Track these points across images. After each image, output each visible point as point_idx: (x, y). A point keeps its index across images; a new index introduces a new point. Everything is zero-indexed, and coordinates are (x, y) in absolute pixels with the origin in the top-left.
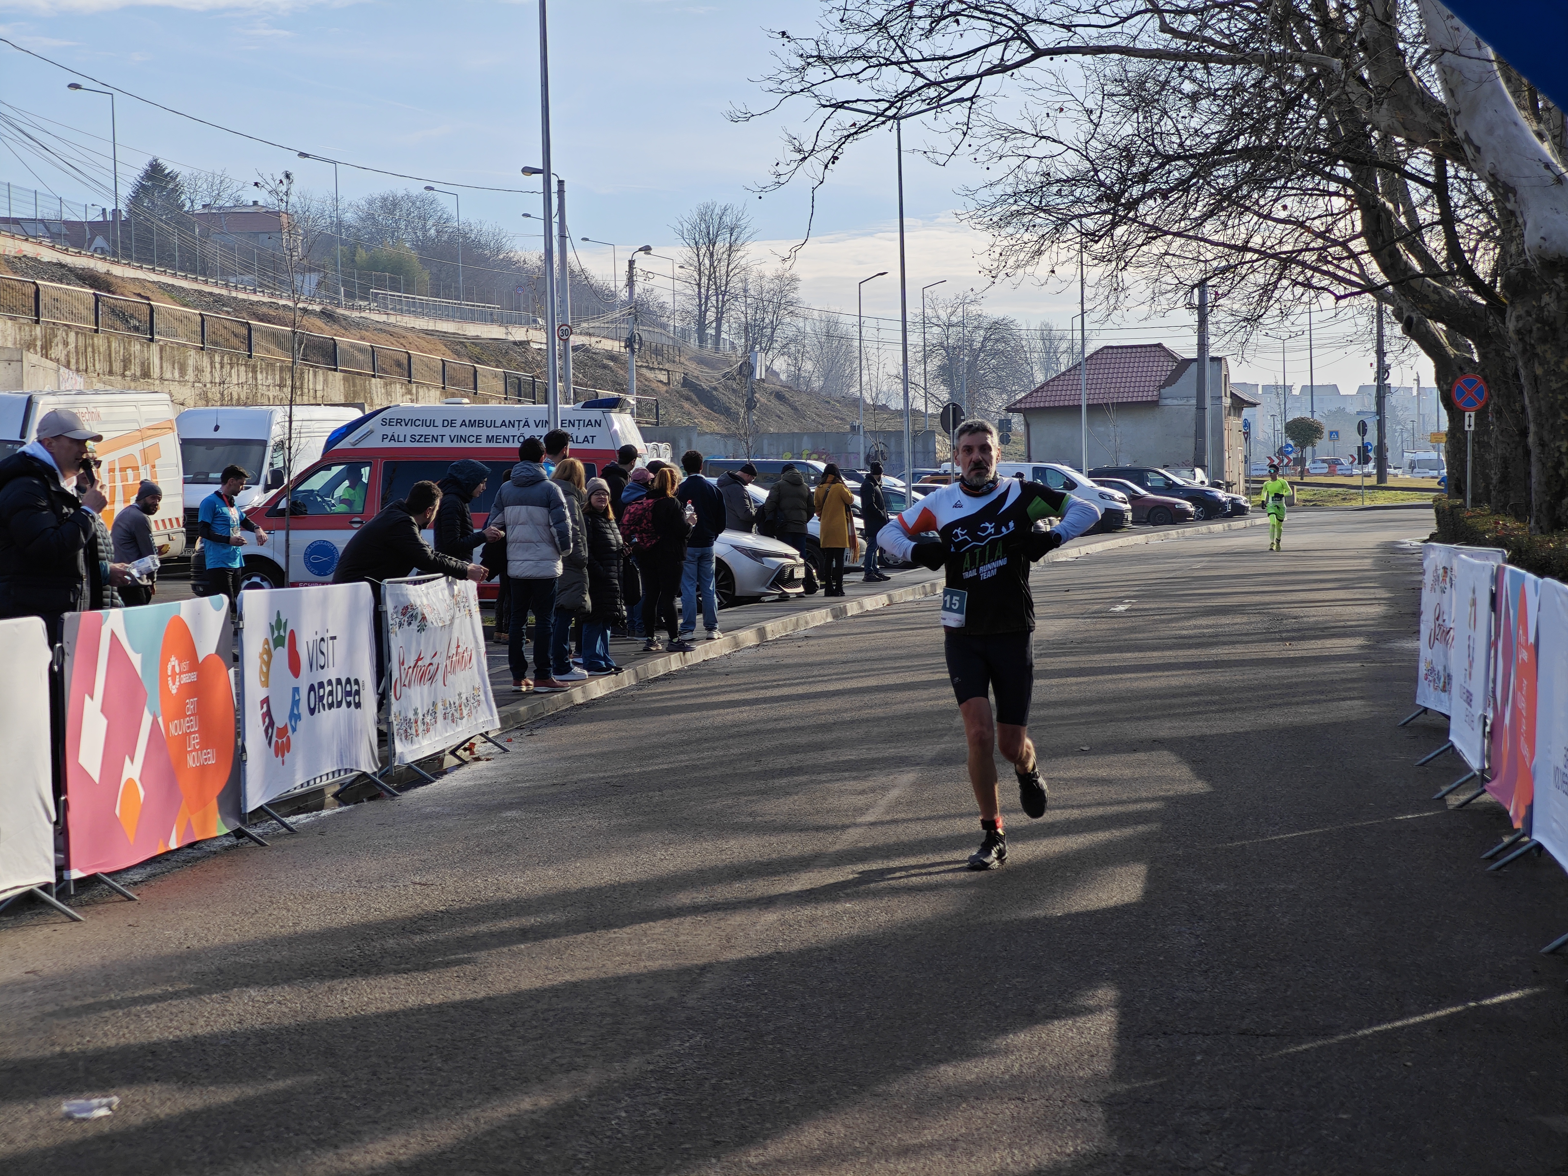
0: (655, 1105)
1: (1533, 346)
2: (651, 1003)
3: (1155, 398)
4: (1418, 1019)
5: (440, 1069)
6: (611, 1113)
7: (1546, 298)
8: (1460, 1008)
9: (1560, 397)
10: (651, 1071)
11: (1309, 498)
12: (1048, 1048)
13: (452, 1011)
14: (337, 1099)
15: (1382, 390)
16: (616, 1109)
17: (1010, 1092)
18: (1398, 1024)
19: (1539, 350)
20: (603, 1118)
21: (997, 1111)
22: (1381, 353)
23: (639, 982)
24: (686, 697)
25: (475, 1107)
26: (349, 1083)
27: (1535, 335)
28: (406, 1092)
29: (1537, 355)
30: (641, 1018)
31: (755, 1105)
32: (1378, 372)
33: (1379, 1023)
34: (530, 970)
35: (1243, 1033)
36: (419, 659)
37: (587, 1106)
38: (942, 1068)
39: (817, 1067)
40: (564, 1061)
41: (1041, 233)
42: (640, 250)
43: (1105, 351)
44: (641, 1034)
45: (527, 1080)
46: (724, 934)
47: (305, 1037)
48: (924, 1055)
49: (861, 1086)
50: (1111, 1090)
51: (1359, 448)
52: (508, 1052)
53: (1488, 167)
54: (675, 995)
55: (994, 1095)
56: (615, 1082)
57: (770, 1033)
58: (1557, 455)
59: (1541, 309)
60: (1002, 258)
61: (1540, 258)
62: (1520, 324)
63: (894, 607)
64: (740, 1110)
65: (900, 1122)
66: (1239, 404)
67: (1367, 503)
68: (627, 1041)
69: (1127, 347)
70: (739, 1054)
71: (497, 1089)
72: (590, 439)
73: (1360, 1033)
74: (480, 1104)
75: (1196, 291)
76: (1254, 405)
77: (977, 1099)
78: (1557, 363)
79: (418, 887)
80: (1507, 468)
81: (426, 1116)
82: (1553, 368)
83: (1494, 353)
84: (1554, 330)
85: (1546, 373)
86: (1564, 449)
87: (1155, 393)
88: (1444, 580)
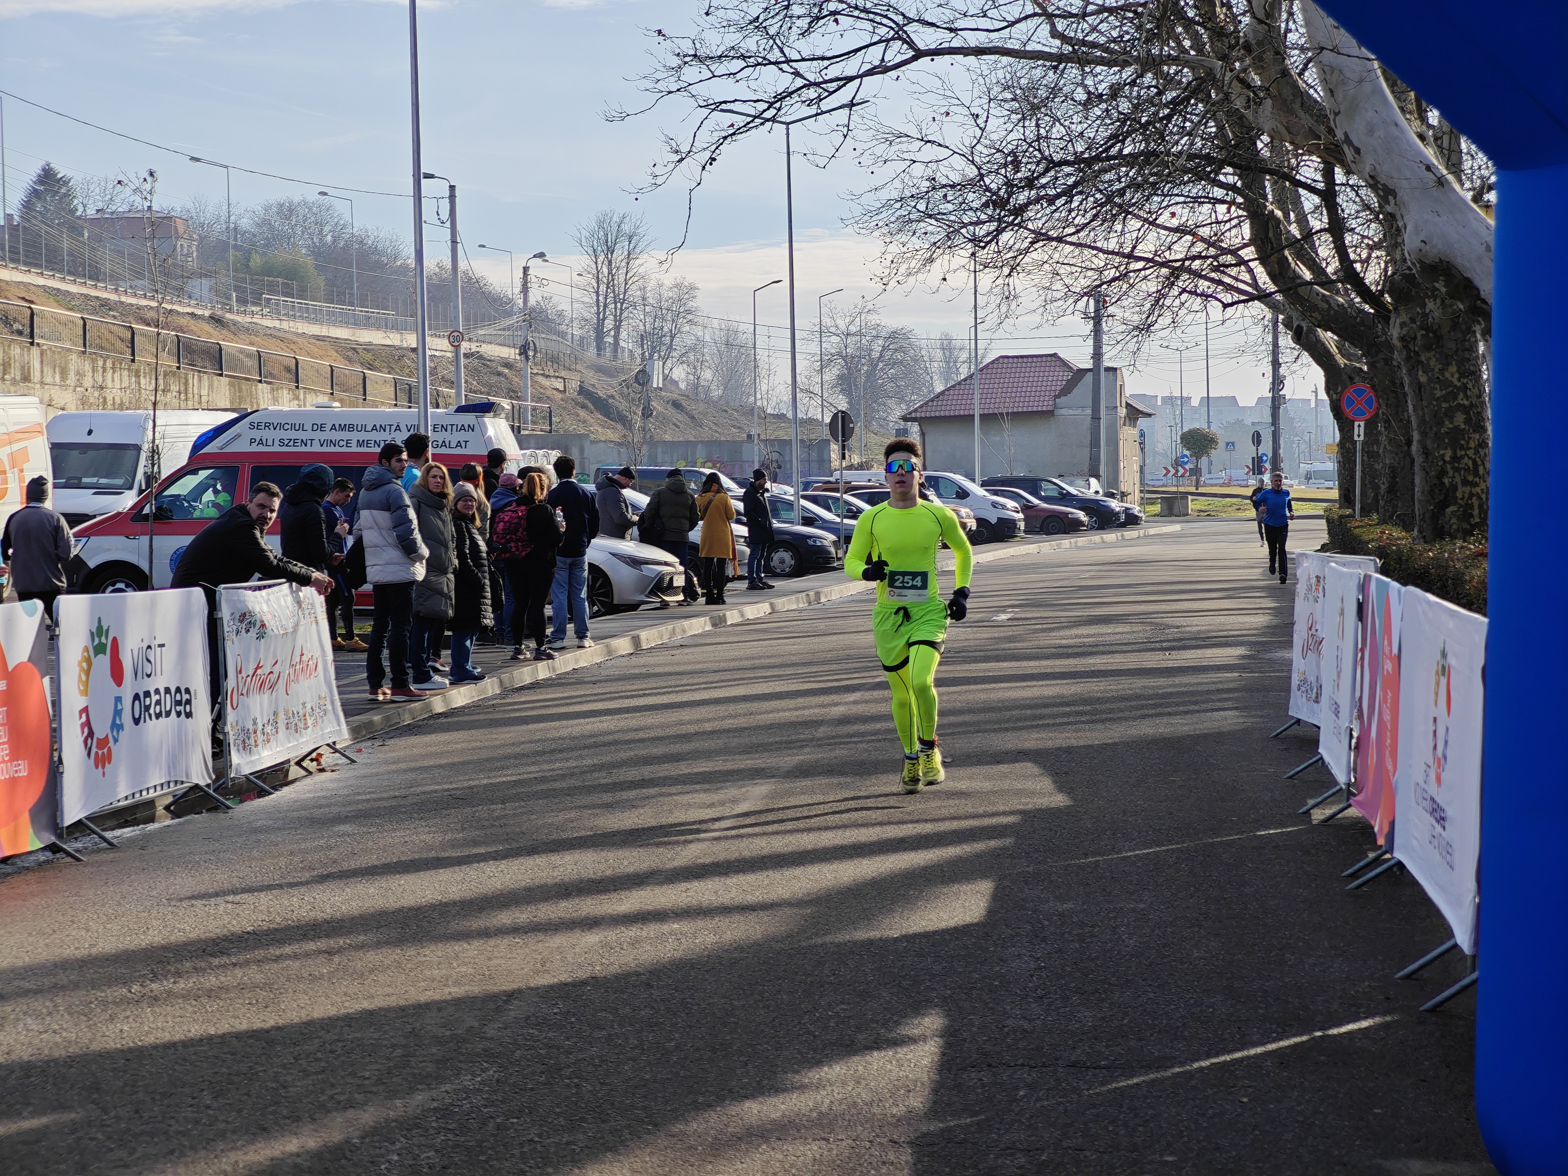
0: (431, 1147)
1: (1417, 353)
2: (448, 1033)
3: (1050, 408)
4: (1259, 1050)
5: (208, 1107)
6: (382, 1156)
7: (1430, 305)
8: (1305, 1038)
9: (1444, 405)
10: (435, 1109)
11: (1203, 508)
12: (864, 1082)
13: (234, 1040)
14: (92, 1139)
15: (1277, 402)
16: (388, 1151)
17: (815, 1131)
18: (1238, 1055)
19: (1423, 358)
20: (372, 1162)
21: (799, 1154)
22: (1276, 364)
23: (440, 1010)
24: (549, 706)
25: (237, 1149)
26: (108, 1123)
27: (1419, 341)
28: (166, 1133)
29: (1421, 362)
30: (434, 1050)
31: (538, 1146)
32: (1273, 383)
33: (1217, 1055)
34: (327, 997)
35: (1073, 1066)
36: (258, 668)
37: (358, 1149)
38: (747, 1104)
39: (613, 1104)
40: (342, 1098)
41: (932, 241)
42: (535, 256)
43: (1002, 361)
44: (430, 1068)
45: (298, 1119)
46: (540, 957)
47: (73, 1070)
48: (730, 1091)
49: (655, 1125)
50: (924, 1129)
51: (1253, 458)
52: (285, 1087)
53: (1368, 169)
54: (476, 1024)
55: (797, 1135)
56: (394, 1121)
57: (569, 1067)
58: (1440, 463)
60: (893, 266)
61: (1420, 261)
62: (1404, 332)
63: (775, 615)
64: (522, 1153)
65: (692, 1166)
66: (1134, 414)
68: (414, 1075)
69: (1022, 357)
70: (532, 1089)
71: (265, 1129)
72: (463, 444)
73: (1196, 1065)
74: (243, 1146)
76: (1149, 415)
77: (780, 1139)
78: (1442, 371)
79: (230, 906)
80: (1394, 478)
81: (183, 1159)
82: (1437, 375)
83: (1382, 363)
84: (1439, 338)
85: (1430, 380)
86: (1447, 458)
87: (1051, 403)
88: (1317, 589)
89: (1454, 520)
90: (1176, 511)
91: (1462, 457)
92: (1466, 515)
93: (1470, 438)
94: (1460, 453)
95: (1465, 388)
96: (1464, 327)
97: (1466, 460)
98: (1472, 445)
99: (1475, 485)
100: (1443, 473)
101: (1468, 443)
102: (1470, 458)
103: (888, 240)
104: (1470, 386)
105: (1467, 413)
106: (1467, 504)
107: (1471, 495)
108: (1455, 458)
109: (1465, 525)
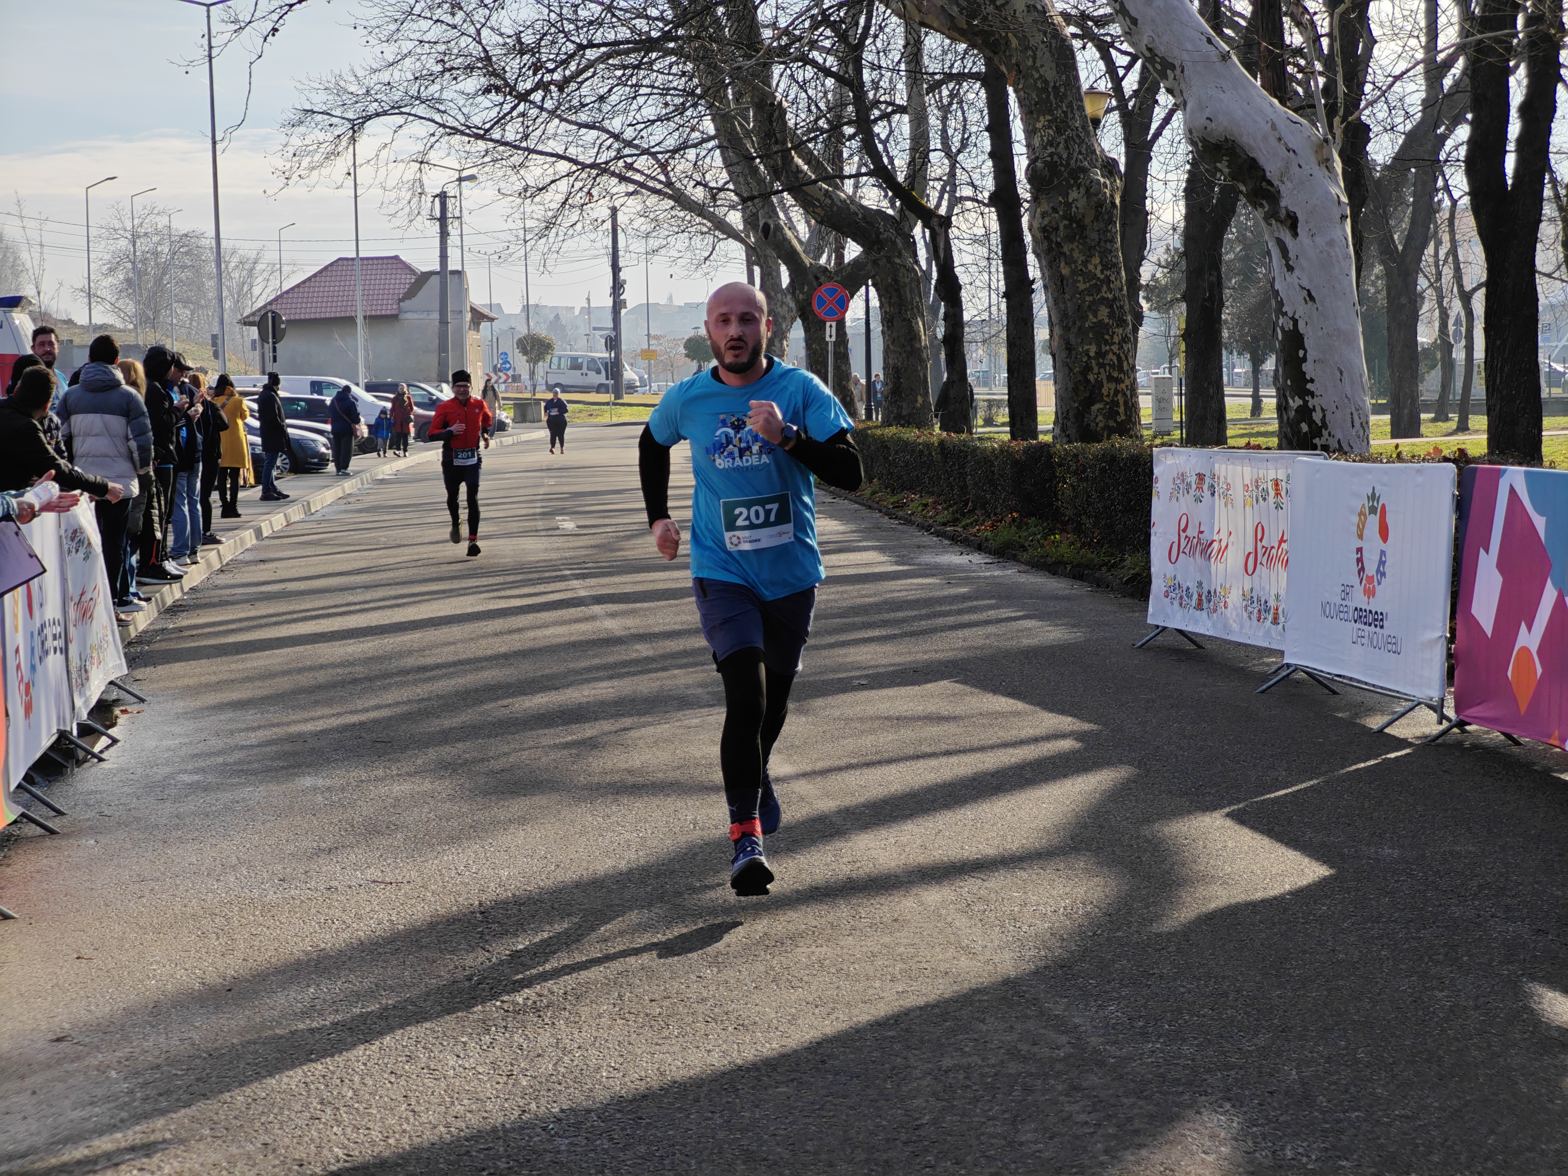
1: (1059, 245)
3: (394, 312)
7: (1073, 195)
9: (1087, 298)
15: (618, 305)
19: (1066, 249)
22: (616, 269)
27: (1062, 232)
29: (1063, 254)
32: (614, 287)
36: (82, 595)
41: (337, 133)
43: (340, 263)
53: (1145, 41)
58: (1085, 359)
59: (1068, 205)
60: (295, 159)
61: (1204, 140)
63: (289, 528)
66: (478, 317)
67: (615, 420)
69: (377, 258)
75: (437, 199)
76: (492, 320)
78: (1085, 263)
82: (1080, 267)
83: (885, 260)
84: (1082, 228)
85: (1073, 273)
86: (1092, 354)
87: (395, 307)
88: (1199, 488)
89: (1100, 418)
90: (529, 417)
91: (1106, 353)
92: (1112, 413)
93: (1114, 333)
94: (1105, 348)
95: (1108, 281)
96: (1106, 217)
97: (1111, 356)
98: (1116, 339)
99: (1119, 381)
100: (1088, 369)
101: (1112, 337)
102: (1114, 354)
103: (289, 133)
104: (1112, 278)
105: (1111, 307)
106: (1113, 401)
107: (1117, 392)
108: (1100, 354)
109: (1112, 423)
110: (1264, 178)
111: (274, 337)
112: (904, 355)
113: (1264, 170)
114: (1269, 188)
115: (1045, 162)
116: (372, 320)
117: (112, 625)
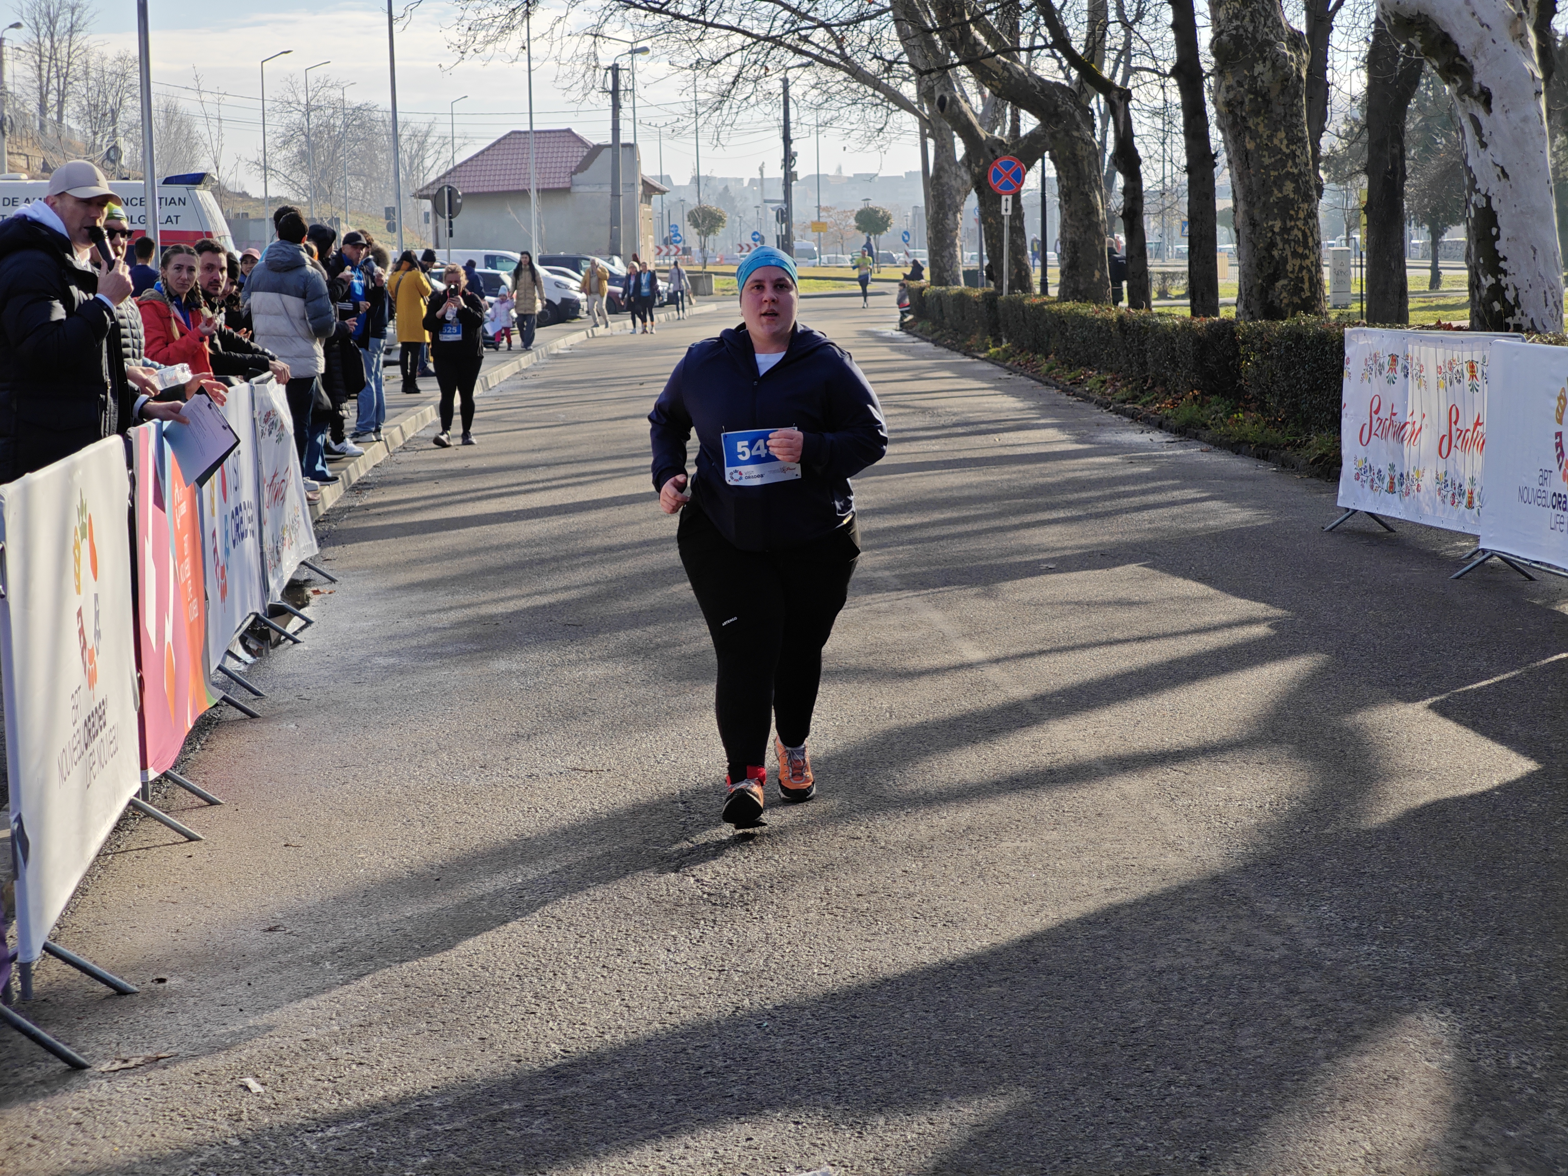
1: (1244, 119)
3: (567, 185)
7: (1259, 68)
9: (1272, 173)
11: (726, 287)
15: (789, 177)
19: (1251, 123)
22: (787, 140)
27: (1247, 107)
29: (1248, 128)
32: (785, 159)
41: (511, 6)
43: (514, 136)
58: (1269, 235)
59: (1254, 79)
60: (470, 33)
62: (1231, 95)
66: (650, 190)
69: (549, 132)
72: (174, 219)
75: (610, 72)
76: (663, 192)
78: (1270, 137)
82: (1265, 142)
84: (1267, 102)
85: (1258, 147)
86: (1277, 230)
87: (567, 180)
88: (1393, 369)
89: (1284, 294)
90: (700, 290)
91: (1292, 228)
92: (1297, 290)
93: (1299, 208)
94: (1290, 224)
95: (1293, 155)
96: (1292, 91)
97: (1296, 232)
98: (1301, 215)
99: (1304, 257)
100: (1272, 245)
101: (1297, 213)
102: (1299, 229)
103: (464, 6)
104: (1298, 153)
105: (1296, 182)
106: (1297, 277)
107: (1301, 268)
108: (1285, 230)
109: (1296, 300)
110: (1457, 53)
111: (450, 212)
112: (1081, 230)
113: (1457, 46)
114: (1462, 63)
115: (1230, 35)
116: (545, 192)
117: (303, 505)
